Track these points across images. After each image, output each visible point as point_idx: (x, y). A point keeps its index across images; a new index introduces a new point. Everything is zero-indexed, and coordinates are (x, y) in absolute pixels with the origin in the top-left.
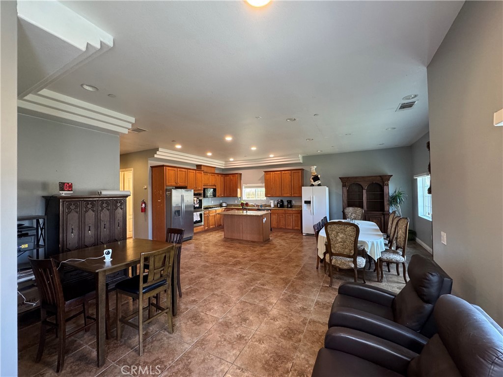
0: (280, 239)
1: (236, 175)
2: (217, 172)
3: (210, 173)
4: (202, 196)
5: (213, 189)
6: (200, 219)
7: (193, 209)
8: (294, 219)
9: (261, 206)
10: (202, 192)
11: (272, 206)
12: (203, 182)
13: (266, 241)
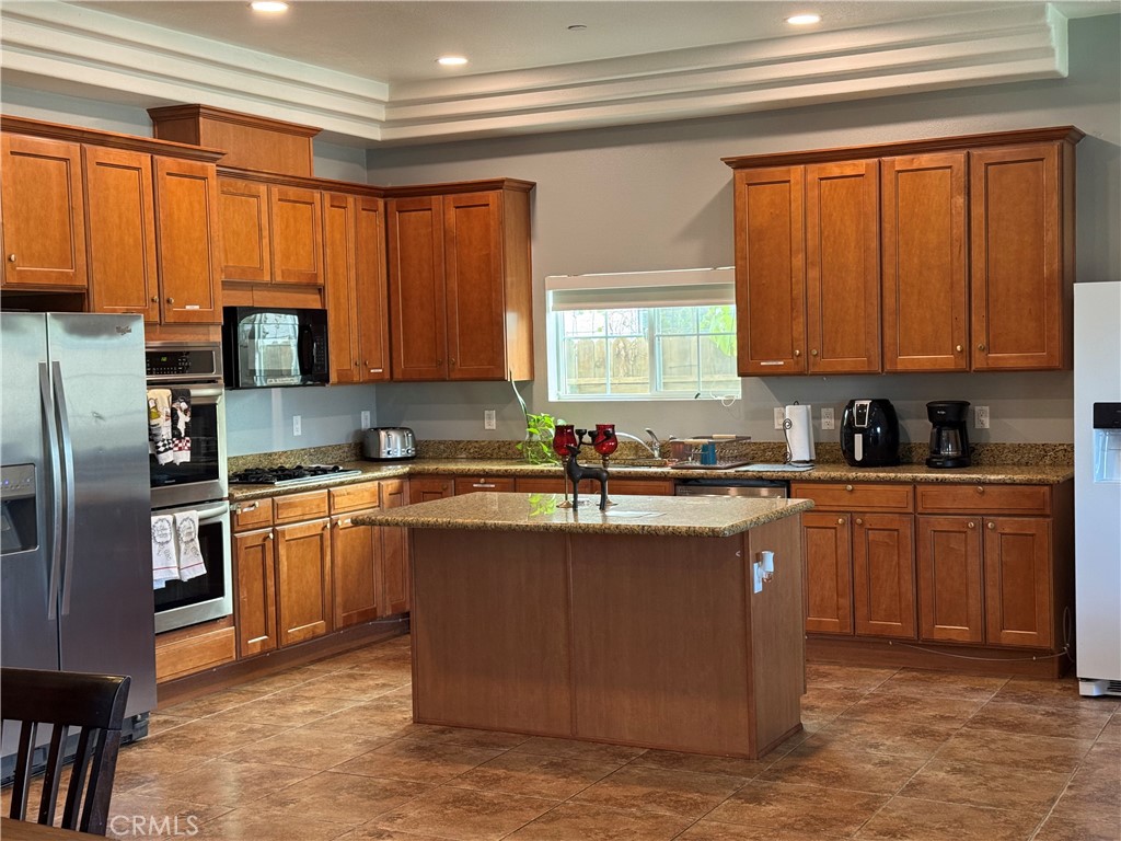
0: (889, 730)
1: (492, 196)
2: (325, 169)
3: (270, 181)
4: (218, 373)
5: (303, 314)
6: (203, 571)
7: (142, 487)
8: (993, 556)
9: (708, 453)
10: (216, 336)
11: (800, 448)
12: (218, 255)
13: (773, 749)
